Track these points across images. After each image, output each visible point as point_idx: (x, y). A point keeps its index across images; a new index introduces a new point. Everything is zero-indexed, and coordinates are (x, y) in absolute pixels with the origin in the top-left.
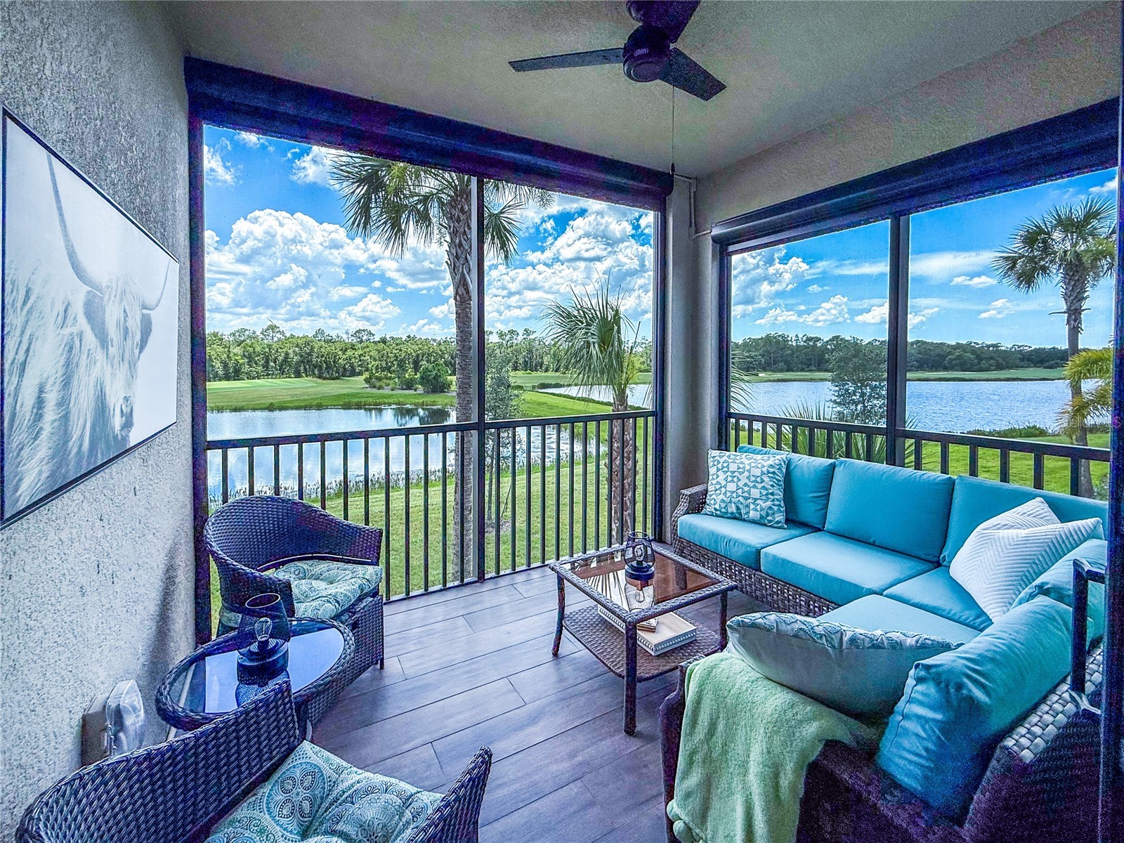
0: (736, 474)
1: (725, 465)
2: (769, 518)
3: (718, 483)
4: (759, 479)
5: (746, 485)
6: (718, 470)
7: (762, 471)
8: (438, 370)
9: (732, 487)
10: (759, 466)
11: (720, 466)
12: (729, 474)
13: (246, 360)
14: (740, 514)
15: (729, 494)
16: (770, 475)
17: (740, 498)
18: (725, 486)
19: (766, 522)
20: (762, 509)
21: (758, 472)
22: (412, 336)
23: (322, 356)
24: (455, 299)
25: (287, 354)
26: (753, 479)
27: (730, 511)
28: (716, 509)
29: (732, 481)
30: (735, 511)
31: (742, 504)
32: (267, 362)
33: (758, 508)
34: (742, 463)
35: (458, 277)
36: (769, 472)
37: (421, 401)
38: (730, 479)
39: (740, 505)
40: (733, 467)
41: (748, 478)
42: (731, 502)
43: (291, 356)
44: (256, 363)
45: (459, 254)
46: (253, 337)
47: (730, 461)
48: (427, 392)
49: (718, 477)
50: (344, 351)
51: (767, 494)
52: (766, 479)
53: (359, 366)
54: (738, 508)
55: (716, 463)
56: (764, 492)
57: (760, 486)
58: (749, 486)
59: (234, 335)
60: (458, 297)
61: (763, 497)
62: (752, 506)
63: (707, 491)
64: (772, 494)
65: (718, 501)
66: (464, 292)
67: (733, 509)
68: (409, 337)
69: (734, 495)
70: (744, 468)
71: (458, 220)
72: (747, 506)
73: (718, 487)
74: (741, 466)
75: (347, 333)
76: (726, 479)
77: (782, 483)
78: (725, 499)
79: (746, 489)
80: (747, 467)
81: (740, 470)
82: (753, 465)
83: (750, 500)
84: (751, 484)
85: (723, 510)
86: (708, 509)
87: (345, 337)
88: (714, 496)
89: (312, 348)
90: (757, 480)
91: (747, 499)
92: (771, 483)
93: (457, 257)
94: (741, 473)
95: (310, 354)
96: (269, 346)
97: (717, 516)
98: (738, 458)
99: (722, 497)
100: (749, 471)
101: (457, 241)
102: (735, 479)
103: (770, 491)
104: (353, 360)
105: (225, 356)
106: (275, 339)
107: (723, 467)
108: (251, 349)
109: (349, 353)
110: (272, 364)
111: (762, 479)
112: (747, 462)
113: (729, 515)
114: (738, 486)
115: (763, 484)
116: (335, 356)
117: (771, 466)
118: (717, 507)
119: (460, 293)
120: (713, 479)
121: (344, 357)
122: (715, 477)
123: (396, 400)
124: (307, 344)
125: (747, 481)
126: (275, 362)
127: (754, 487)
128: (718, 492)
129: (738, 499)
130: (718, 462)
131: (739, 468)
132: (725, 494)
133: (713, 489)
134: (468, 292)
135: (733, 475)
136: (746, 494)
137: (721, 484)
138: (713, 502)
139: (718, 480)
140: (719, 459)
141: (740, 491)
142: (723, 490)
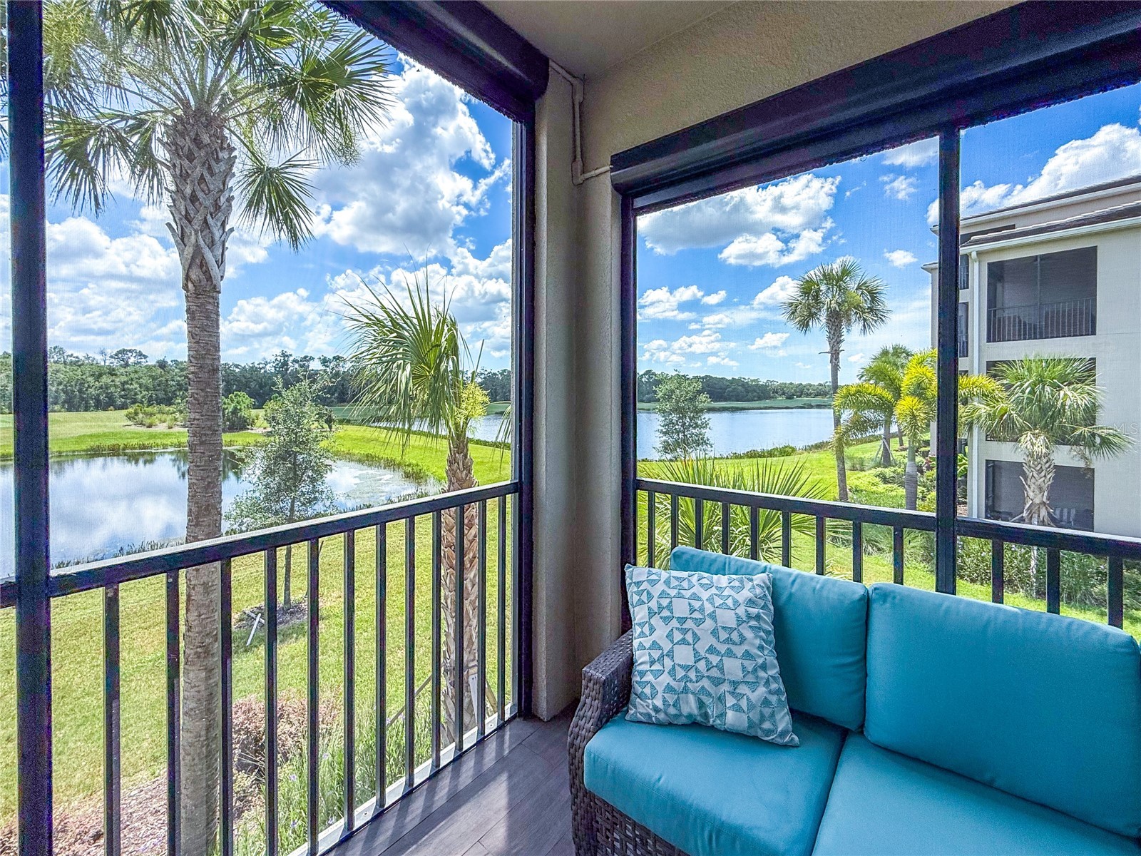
0: (689, 624)
1: (665, 602)
2: (767, 725)
3: (655, 645)
4: (735, 636)
5: (712, 650)
6: (651, 613)
7: (738, 617)
8: (238, 403)
9: (684, 655)
10: (730, 602)
11: (653, 604)
12: (675, 623)
14: (706, 715)
15: (680, 673)
16: (753, 623)
17: (705, 683)
18: (670, 654)
19: (760, 734)
20: (751, 706)
21: (728, 618)
23: (60, 384)
24: (185, 287)
26: (723, 635)
27: (685, 711)
28: (657, 710)
29: (683, 641)
30: (696, 712)
31: (709, 695)
33: (744, 703)
34: (696, 597)
35: (189, 251)
36: (749, 616)
38: (678, 636)
39: (704, 698)
40: (681, 609)
41: (714, 633)
42: (686, 690)
45: (192, 213)
47: (673, 593)
49: (652, 630)
50: (97, 377)
51: (755, 670)
52: (749, 634)
53: (122, 397)
54: (701, 705)
55: (644, 597)
56: (750, 665)
57: (739, 651)
58: (718, 653)
60: (190, 285)
61: (750, 678)
62: (730, 701)
63: (630, 663)
64: (764, 667)
65: (660, 689)
66: (202, 277)
67: (690, 706)
69: (692, 675)
70: (702, 610)
71: (190, 157)
72: (721, 699)
73: (656, 654)
74: (697, 604)
75: (102, 353)
76: (670, 636)
77: (772, 637)
78: (673, 684)
79: (714, 659)
80: (709, 608)
81: (696, 615)
82: (718, 602)
83: (726, 687)
84: (723, 648)
85: (672, 711)
86: (639, 708)
87: (99, 358)
88: (649, 677)
90: (732, 638)
91: (717, 682)
92: (757, 642)
93: (187, 217)
94: (699, 622)
97: (660, 725)
98: (685, 584)
99: (666, 679)
100: (713, 616)
101: (188, 191)
102: (689, 637)
103: (760, 661)
104: (112, 389)
107: (661, 608)
109: (106, 379)
111: (741, 635)
112: (705, 595)
113: (683, 720)
114: (696, 653)
115: (745, 647)
116: (82, 384)
117: (751, 602)
118: (658, 702)
119: (193, 277)
120: (642, 634)
121: (98, 385)
122: (646, 629)
123: (175, 441)
125: (713, 641)
127: (730, 653)
128: (657, 667)
129: (700, 684)
130: (650, 596)
131: (692, 611)
132: (672, 672)
133: (646, 658)
134: (209, 278)
135: (684, 626)
136: (715, 673)
137: (660, 648)
138: (647, 691)
139: (654, 637)
140: (649, 588)
141: (702, 665)
142: (668, 662)
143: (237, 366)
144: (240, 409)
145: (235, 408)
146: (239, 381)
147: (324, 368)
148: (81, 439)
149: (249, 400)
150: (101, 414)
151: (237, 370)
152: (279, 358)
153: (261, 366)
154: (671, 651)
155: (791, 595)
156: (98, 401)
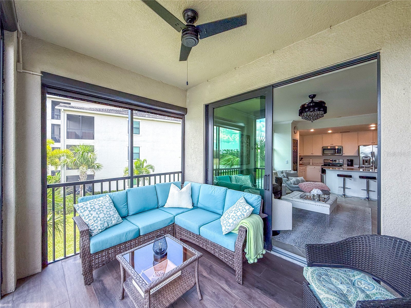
0: (100, 209)
1: (92, 207)
4: (110, 207)
5: (107, 211)
9: (102, 215)
11: (89, 209)
12: (97, 210)
14: (109, 225)
15: (102, 219)
17: (108, 218)
18: (99, 217)
26: (108, 208)
28: (99, 230)
29: (101, 213)
38: (99, 213)
40: (97, 207)
41: (106, 208)
42: (104, 222)
47: (93, 205)
49: (92, 214)
62: (113, 219)
65: (99, 225)
67: (106, 225)
69: (105, 218)
70: (102, 205)
73: (95, 219)
74: (100, 205)
76: (97, 213)
78: (101, 222)
79: (108, 213)
80: (103, 204)
81: (101, 206)
83: (112, 217)
85: (102, 228)
86: (95, 232)
91: (110, 217)
94: (102, 208)
97: (101, 232)
99: (100, 222)
100: (104, 205)
102: (102, 211)
107: (92, 209)
111: (111, 206)
113: (105, 229)
114: (104, 214)
125: (107, 210)
127: (111, 211)
128: (96, 221)
129: (107, 219)
130: (87, 208)
131: (100, 206)
132: (101, 220)
133: (93, 221)
135: (99, 210)
136: (109, 215)
137: (96, 217)
138: (96, 227)
139: (93, 216)
140: (86, 206)
141: (106, 215)
142: (99, 219)
154: (99, 216)
155: (114, 197)
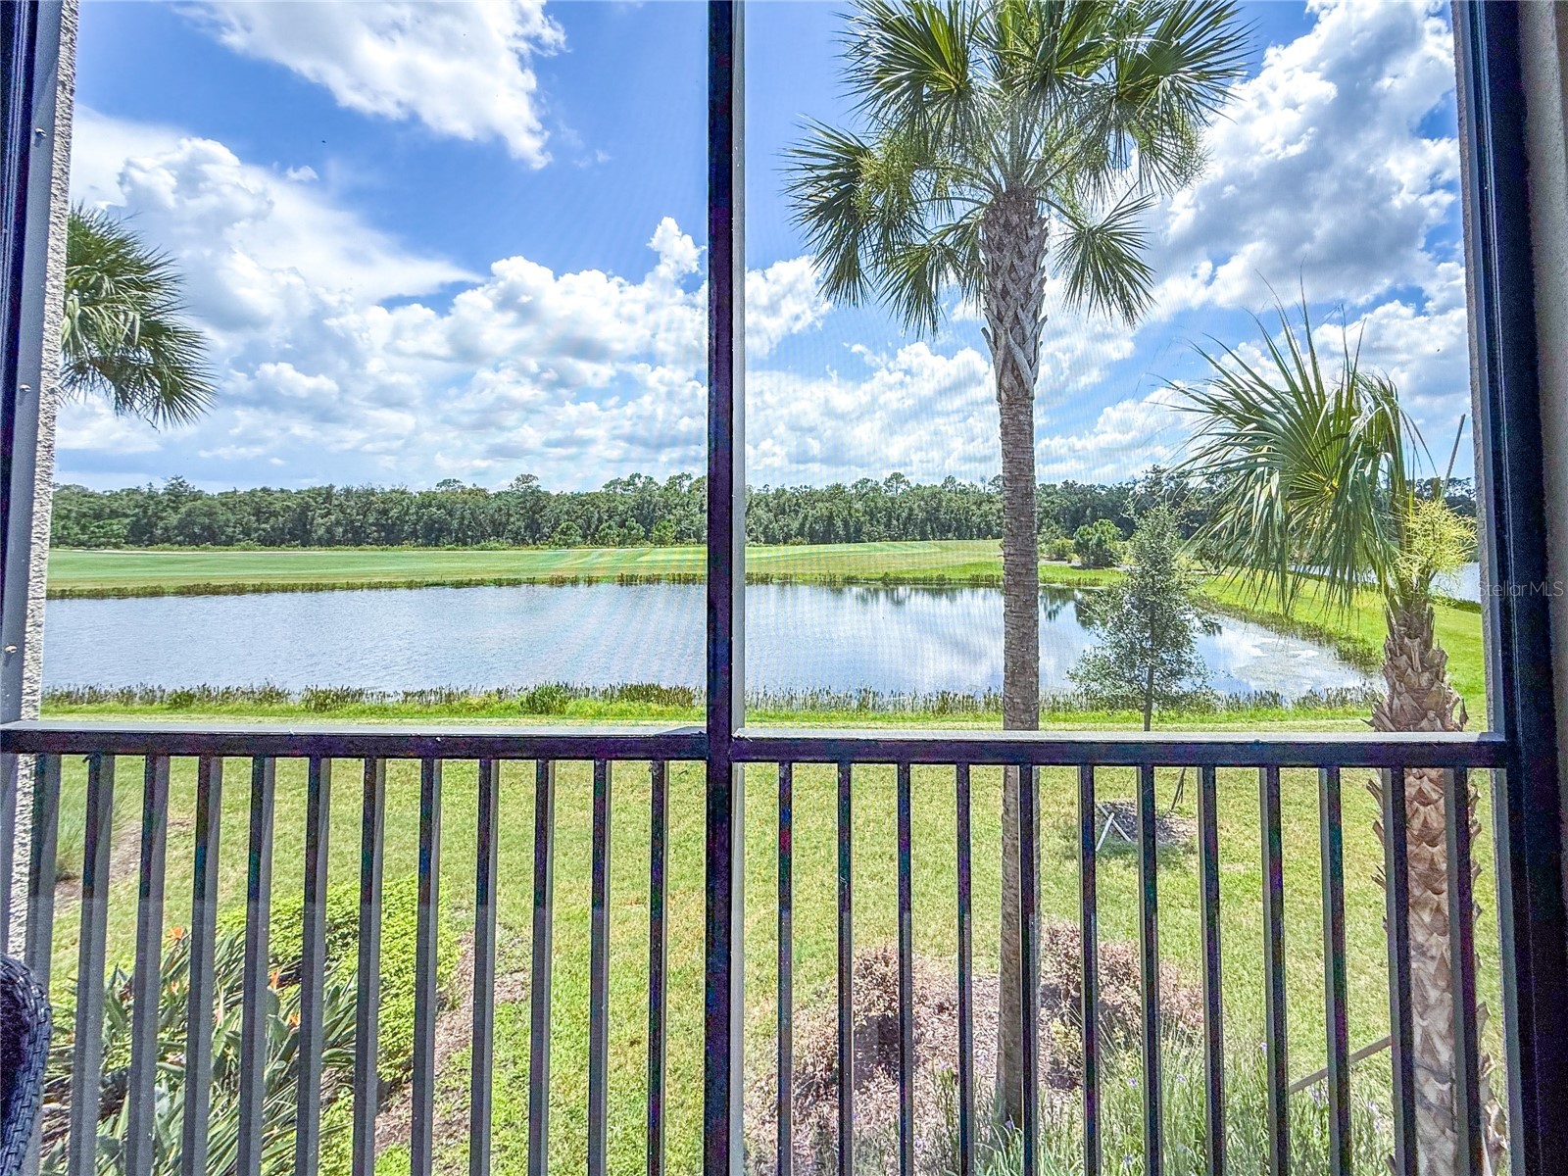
8: (1103, 533)
13: (868, 518)
22: (1070, 482)
23: (952, 512)
25: (911, 509)
32: (889, 520)
37: (1076, 578)
43: (916, 512)
44: (878, 522)
46: (876, 489)
48: (1084, 567)
50: (979, 505)
53: (997, 525)
59: (856, 487)
68: (1066, 483)
75: (983, 480)
87: (980, 486)
89: (940, 501)
95: (937, 510)
96: (892, 500)
104: (990, 517)
105: (846, 512)
106: (900, 491)
108: (872, 504)
109: (985, 507)
110: (895, 522)
116: (968, 512)
121: (979, 512)
124: (934, 496)
126: (898, 520)
134: (1021, 383)
143: (1103, 487)
144: (1105, 541)
145: (1100, 538)
146: (1105, 506)
147: (1209, 485)
148: (965, 567)
149: (1115, 530)
150: (981, 542)
151: (1103, 493)
152: (1150, 475)
153: (1130, 486)
156: (979, 530)
